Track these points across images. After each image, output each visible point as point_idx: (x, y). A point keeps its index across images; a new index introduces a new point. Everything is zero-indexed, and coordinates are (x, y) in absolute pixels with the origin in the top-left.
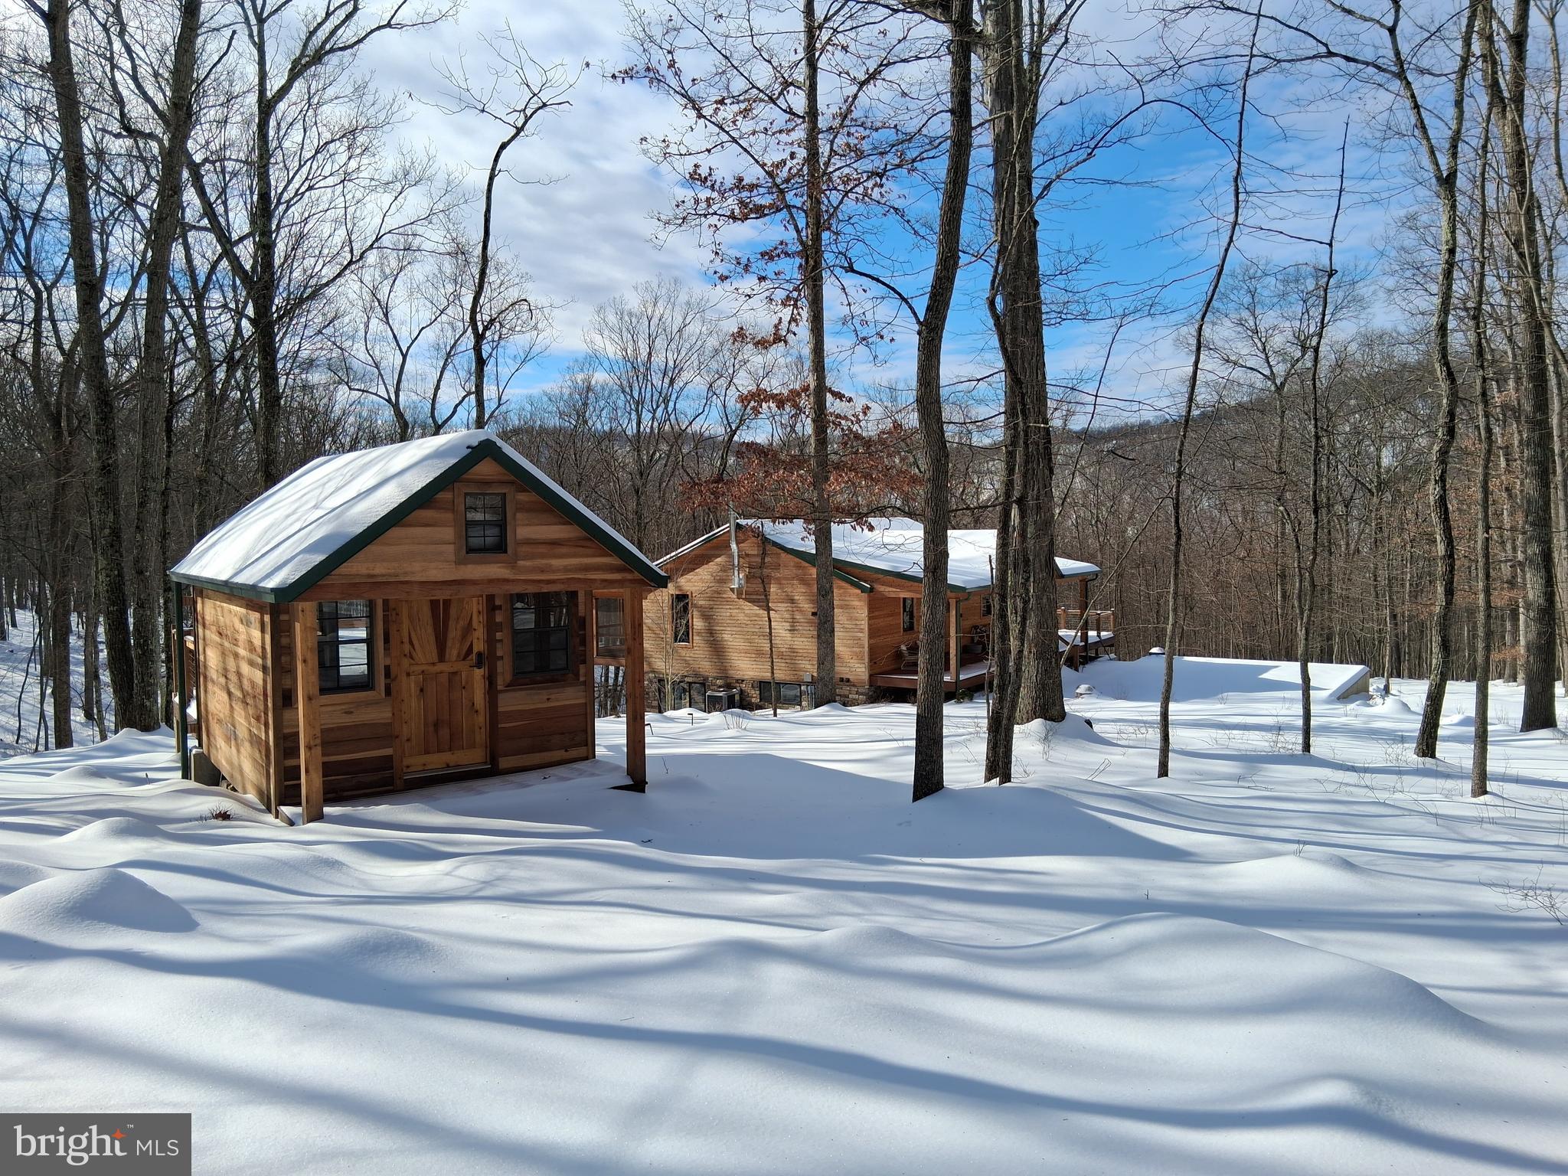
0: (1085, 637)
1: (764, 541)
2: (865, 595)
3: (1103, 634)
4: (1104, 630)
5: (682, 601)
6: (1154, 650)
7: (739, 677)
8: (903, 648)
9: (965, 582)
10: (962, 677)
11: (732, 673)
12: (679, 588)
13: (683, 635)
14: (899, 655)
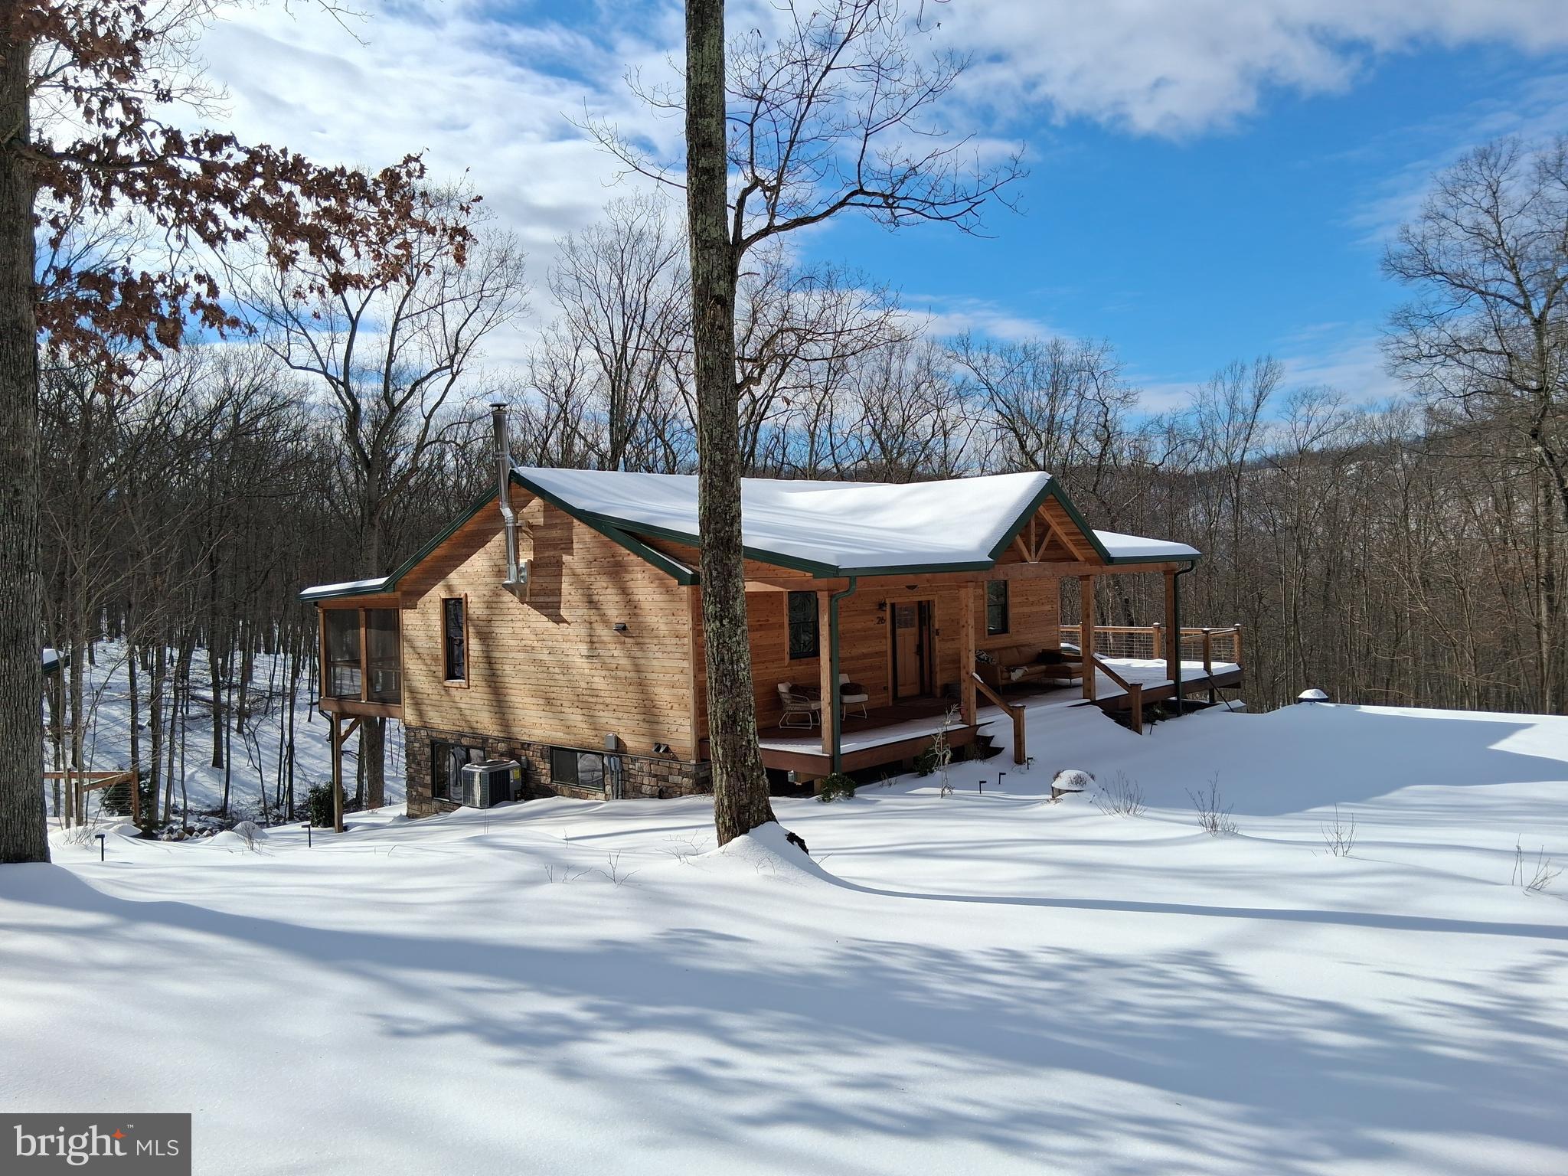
0: (1174, 671)
1: (553, 503)
2: (685, 590)
3: (1214, 665)
4: (1218, 659)
5: (453, 609)
6: (1307, 694)
7: (525, 738)
8: (782, 688)
9: (838, 557)
10: (847, 746)
11: (515, 730)
12: (449, 588)
13: (453, 665)
14: (774, 701)
